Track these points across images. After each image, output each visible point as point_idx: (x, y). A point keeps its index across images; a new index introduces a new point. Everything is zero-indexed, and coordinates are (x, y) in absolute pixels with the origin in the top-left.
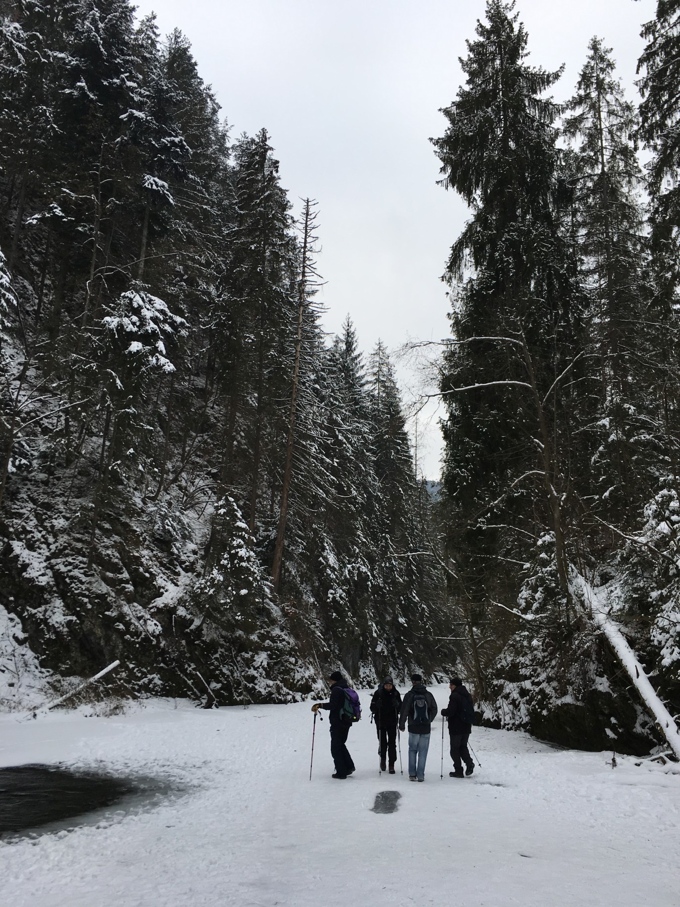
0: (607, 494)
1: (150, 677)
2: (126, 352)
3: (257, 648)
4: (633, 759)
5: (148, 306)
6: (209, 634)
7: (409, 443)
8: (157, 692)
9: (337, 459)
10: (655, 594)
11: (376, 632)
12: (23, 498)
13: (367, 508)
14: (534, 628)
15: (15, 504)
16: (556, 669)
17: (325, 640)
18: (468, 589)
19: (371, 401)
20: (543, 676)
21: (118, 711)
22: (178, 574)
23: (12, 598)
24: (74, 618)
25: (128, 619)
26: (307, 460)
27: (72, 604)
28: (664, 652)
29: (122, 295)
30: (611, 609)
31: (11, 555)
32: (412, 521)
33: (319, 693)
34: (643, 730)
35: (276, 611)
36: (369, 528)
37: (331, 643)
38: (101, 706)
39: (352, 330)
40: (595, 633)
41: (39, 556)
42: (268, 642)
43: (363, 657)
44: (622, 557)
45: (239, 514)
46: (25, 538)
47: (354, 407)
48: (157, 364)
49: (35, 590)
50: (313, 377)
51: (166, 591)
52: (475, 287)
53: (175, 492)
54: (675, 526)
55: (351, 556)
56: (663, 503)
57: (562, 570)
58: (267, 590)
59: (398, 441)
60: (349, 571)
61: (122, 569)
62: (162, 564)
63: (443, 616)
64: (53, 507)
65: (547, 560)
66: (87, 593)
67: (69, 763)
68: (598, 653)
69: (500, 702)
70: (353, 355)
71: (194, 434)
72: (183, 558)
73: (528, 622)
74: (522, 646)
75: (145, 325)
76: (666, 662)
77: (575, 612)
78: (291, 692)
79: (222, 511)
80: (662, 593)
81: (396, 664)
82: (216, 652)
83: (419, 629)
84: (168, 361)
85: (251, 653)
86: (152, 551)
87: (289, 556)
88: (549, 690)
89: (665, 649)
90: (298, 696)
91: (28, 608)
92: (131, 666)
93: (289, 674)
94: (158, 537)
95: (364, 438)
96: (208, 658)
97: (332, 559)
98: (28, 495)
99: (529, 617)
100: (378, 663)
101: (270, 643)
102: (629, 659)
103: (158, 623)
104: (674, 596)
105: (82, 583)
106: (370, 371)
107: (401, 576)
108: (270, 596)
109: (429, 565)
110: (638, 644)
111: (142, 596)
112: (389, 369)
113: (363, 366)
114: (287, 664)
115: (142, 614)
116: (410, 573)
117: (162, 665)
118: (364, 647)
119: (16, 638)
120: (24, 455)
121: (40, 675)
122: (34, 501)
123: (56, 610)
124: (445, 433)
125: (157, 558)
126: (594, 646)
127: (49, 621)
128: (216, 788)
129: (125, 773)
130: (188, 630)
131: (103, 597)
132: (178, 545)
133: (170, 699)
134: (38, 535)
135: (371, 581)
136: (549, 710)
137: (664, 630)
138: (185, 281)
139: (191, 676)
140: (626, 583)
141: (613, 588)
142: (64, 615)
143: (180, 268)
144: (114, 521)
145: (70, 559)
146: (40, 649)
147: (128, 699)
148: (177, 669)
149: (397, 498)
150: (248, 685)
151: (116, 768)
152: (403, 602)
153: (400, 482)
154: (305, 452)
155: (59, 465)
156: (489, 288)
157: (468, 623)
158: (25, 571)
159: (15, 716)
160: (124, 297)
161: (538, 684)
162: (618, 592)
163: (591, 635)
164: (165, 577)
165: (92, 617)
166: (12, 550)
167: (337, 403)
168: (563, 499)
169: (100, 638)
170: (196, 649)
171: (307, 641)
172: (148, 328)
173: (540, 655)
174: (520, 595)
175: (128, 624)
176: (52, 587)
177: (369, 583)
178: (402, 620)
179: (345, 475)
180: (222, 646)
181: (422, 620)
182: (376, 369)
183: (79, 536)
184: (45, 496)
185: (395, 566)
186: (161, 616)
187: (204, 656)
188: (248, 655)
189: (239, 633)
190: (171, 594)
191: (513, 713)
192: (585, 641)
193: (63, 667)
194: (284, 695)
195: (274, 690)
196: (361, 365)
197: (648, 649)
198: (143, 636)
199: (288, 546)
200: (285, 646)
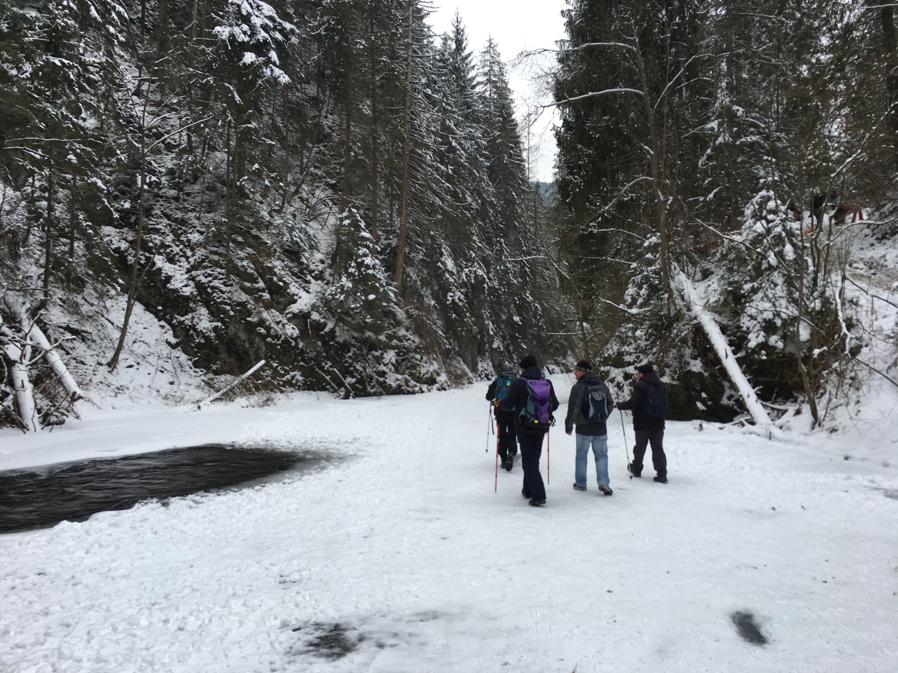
0: (711, 196)
1: (292, 374)
2: (241, 64)
3: (386, 347)
5: (257, 13)
6: (342, 336)
7: (521, 145)
8: (299, 386)
9: (451, 165)
10: (747, 287)
11: (492, 330)
12: (157, 214)
13: (482, 214)
14: (638, 321)
15: (150, 220)
16: (656, 355)
17: (446, 338)
18: (580, 288)
19: (483, 103)
21: (269, 403)
22: (309, 282)
23: (160, 308)
24: (220, 324)
25: (268, 324)
26: (423, 168)
27: (216, 312)
28: (751, 336)
29: (230, 1)
30: (708, 301)
31: (154, 269)
32: (525, 224)
33: (443, 384)
34: (729, 402)
35: (400, 314)
36: (484, 233)
37: (451, 341)
38: (255, 399)
39: (461, 26)
40: (692, 323)
41: (180, 268)
43: (481, 353)
44: (721, 254)
45: (363, 224)
46: (165, 252)
47: (466, 112)
48: (272, 75)
49: (180, 300)
50: (424, 81)
51: (300, 298)
53: (297, 204)
54: (770, 225)
55: (467, 260)
56: (761, 204)
57: (666, 268)
58: (392, 295)
59: (511, 145)
60: (466, 274)
61: (257, 278)
62: (294, 274)
63: (556, 314)
64: (187, 222)
65: (652, 260)
66: (229, 302)
67: (241, 442)
68: (694, 340)
70: (463, 55)
71: (310, 145)
72: (312, 267)
73: (633, 315)
74: (627, 337)
75: (256, 34)
76: (752, 344)
77: (675, 305)
78: (418, 384)
79: (346, 222)
80: (753, 286)
81: (511, 358)
82: (349, 351)
83: (532, 326)
84: (282, 72)
85: (380, 351)
86: (283, 261)
87: (410, 262)
89: (752, 334)
90: (424, 387)
91: (176, 316)
92: (275, 365)
93: (415, 369)
94: (287, 248)
95: (477, 143)
96: (342, 356)
97: (450, 264)
98: (162, 211)
99: (634, 311)
100: (494, 358)
101: (397, 342)
102: (720, 343)
103: (295, 327)
104: (764, 288)
105: (223, 292)
106: (481, 70)
107: (515, 278)
108: (395, 300)
109: (542, 267)
110: (730, 330)
111: (278, 303)
112: (500, 68)
113: (474, 66)
114: (414, 360)
115: (280, 319)
116: (523, 275)
117: (302, 363)
118: (481, 346)
119: (169, 343)
120: (153, 172)
121: (195, 374)
122: (168, 217)
123: (202, 317)
124: (559, 140)
125: (289, 268)
126: (690, 334)
127: (197, 327)
128: (369, 456)
129: (290, 448)
130: (322, 333)
131: (243, 305)
132: (307, 255)
133: (312, 392)
134: (176, 250)
135: (487, 283)
137: (752, 317)
139: (328, 372)
140: (722, 277)
141: (710, 283)
142: (210, 322)
144: (246, 233)
145: (209, 271)
146: (192, 352)
147: (275, 392)
148: (315, 366)
149: (510, 203)
150: (380, 379)
151: (281, 444)
152: (518, 302)
153: (513, 187)
154: (421, 160)
155: (187, 181)
157: (579, 320)
158: (169, 282)
159: (181, 409)
160: (232, 4)
162: (715, 286)
163: (689, 324)
164: (297, 285)
165: (235, 323)
166: (154, 264)
167: (450, 108)
168: (669, 202)
169: (244, 341)
170: (331, 349)
171: (430, 339)
172: (259, 37)
173: (643, 344)
174: (627, 292)
175: (268, 329)
176: (196, 297)
177: (486, 285)
178: (516, 319)
179: (459, 181)
180: (354, 346)
181: (535, 318)
182: (487, 69)
183: (215, 249)
184: (177, 211)
185: (509, 269)
186: (297, 320)
187: (338, 355)
188: (377, 354)
189: (369, 334)
190: (304, 301)
191: (617, 394)
192: (682, 330)
193: (214, 367)
194: (412, 387)
195: (403, 383)
196: (472, 64)
197: (739, 334)
198: (282, 338)
199: (409, 253)
200: (410, 344)
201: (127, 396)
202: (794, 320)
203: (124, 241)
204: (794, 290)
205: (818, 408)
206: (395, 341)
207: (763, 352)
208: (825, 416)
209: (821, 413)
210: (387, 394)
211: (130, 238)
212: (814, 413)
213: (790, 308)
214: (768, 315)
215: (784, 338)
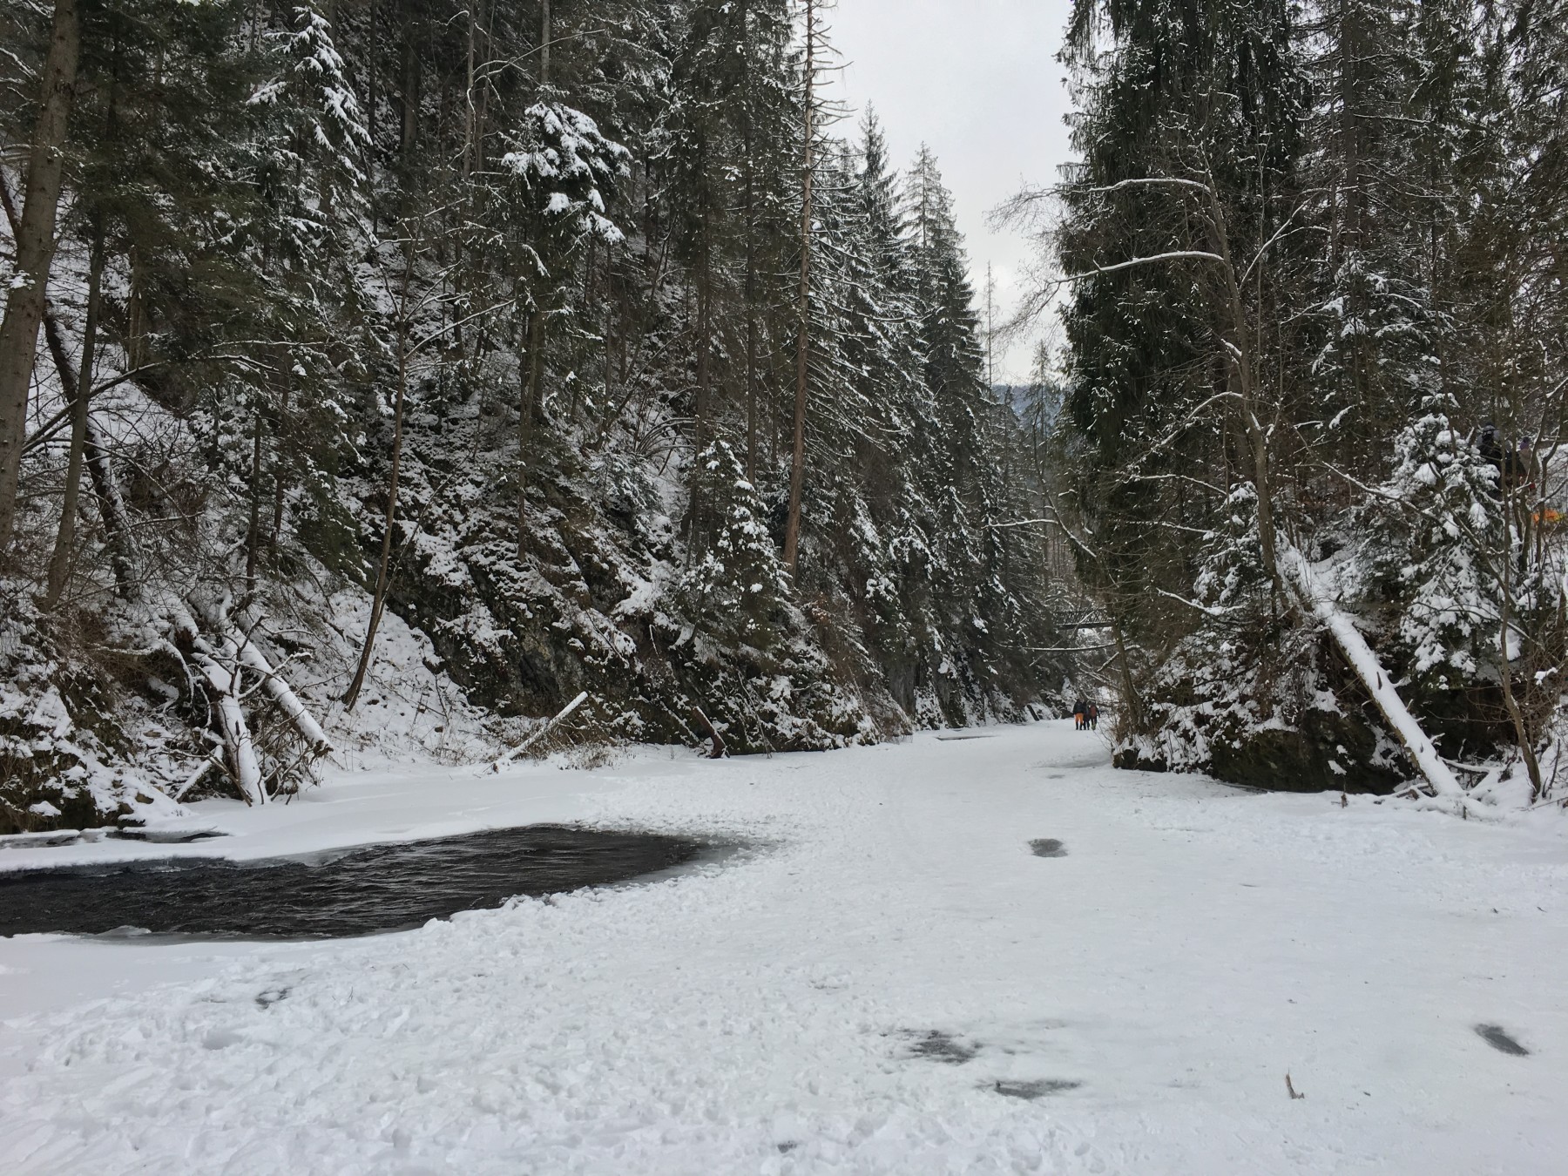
0: (1336, 421)
1: (626, 715)
2: (546, 211)
3: (775, 672)
4: (1371, 797)
5: (569, 129)
6: (704, 651)
7: (978, 328)
8: (637, 736)
9: (867, 364)
10: (1409, 571)
11: (939, 642)
12: (405, 454)
13: (916, 445)
14: (1223, 627)
15: (396, 464)
16: (1254, 683)
17: (869, 656)
19: (914, 258)
20: (1232, 695)
21: (600, 762)
22: (648, 563)
23: (412, 607)
24: (510, 633)
25: (586, 632)
27: (502, 613)
28: (1419, 652)
29: (527, 112)
30: (1342, 594)
31: (403, 543)
32: (987, 461)
33: (868, 735)
34: (1384, 761)
35: (796, 615)
36: (922, 477)
39: (877, 131)
40: (1317, 630)
41: (444, 542)
42: (788, 663)
43: (920, 681)
44: (1357, 516)
45: (739, 467)
46: (419, 516)
47: (889, 274)
48: (593, 229)
49: (446, 594)
51: (635, 589)
52: (1120, 78)
53: (620, 433)
54: (1443, 471)
55: (898, 524)
56: (1425, 436)
57: (1268, 539)
58: (784, 584)
59: (963, 327)
60: (895, 548)
61: (567, 558)
62: (626, 550)
63: (1043, 615)
64: (454, 467)
65: (1242, 526)
66: (524, 596)
68: (1319, 658)
69: (1164, 734)
70: (881, 178)
72: (652, 538)
73: (1216, 618)
74: (1205, 653)
75: (568, 163)
76: (1423, 665)
77: (1285, 601)
78: (828, 734)
79: (713, 464)
80: (1419, 569)
81: (970, 691)
82: (716, 678)
83: (1003, 637)
84: (610, 223)
85: (765, 679)
86: (607, 529)
87: (808, 528)
88: (1242, 713)
89: (1421, 648)
90: (839, 739)
91: (439, 620)
92: (598, 700)
93: (823, 708)
94: (613, 507)
95: (907, 326)
96: (704, 686)
97: (870, 531)
98: (413, 450)
99: (1216, 610)
100: (942, 692)
101: (792, 663)
102: (1367, 664)
103: (629, 638)
104: (1438, 573)
105: (514, 581)
106: (909, 202)
107: (976, 553)
108: (787, 593)
109: (1018, 533)
110: (1381, 642)
111: (601, 598)
112: (941, 198)
113: (898, 197)
114: (820, 693)
115: (606, 623)
116: (989, 548)
117: (641, 698)
118: (920, 668)
119: (428, 665)
121: (470, 715)
122: (423, 458)
123: (481, 622)
124: (1070, 328)
125: (615, 540)
126: (1313, 648)
127: (473, 637)
128: (809, 842)
130: (673, 647)
131: (546, 600)
132: (644, 518)
134: (438, 511)
135: (930, 563)
136: (1244, 741)
137: (1421, 621)
138: (601, 66)
139: (682, 713)
140: (1364, 555)
141: (1343, 564)
142: (494, 629)
143: (591, 44)
144: (547, 484)
145: (491, 547)
146: (465, 680)
147: (605, 745)
148: (662, 703)
149: (963, 425)
150: (766, 725)
152: (980, 595)
153: (967, 397)
154: (824, 358)
155: (452, 399)
156: (1142, 79)
158: (427, 565)
160: (530, 115)
161: (1227, 705)
162: (1352, 569)
163: (1311, 633)
164: (629, 568)
165: (535, 631)
166: (403, 535)
167: (863, 269)
168: (1269, 433)
169: (549, 661)
170: (686, 674)
171: (845, 658)
172: (574, 168)
173: (1227, 665)
174: (1198, 579)
175: (587, 640)
176: (470, 588)
177: (929, 566)
178: (979, 623)
179: (881, 390)
180: (724, 669)
181: (1010, 622)
182: (918, 200)
183: (500, 510)
184: (438, 449)
185: (966, 538)
186: (630, 627)
187: (699, 684)
188: (761, 682)
189: (746, 648)
190: (642, 595)
191: (1185, 749)
192: (1300, 642)
193: (502, 704)
194: (819, 739)
195: (804, 732)
196: (896, 194)
197: (1395, 649)
198: (610, 656)
199: (808, 513)
200: (815, 667)
201: (377, 749)
202: (1491, 626)
203: (354, 499)
204: (1488, 576)
205: (1540, 766)
206: (788, 660)
207: (1443, 678)
208: (1552, 781)
209: (1545, 774)
210: (779, 750)
211: (364, 494)
212: (1534, 775)
213: (1484, 606)
214: (1449, 618)
215: (1475, 653)
